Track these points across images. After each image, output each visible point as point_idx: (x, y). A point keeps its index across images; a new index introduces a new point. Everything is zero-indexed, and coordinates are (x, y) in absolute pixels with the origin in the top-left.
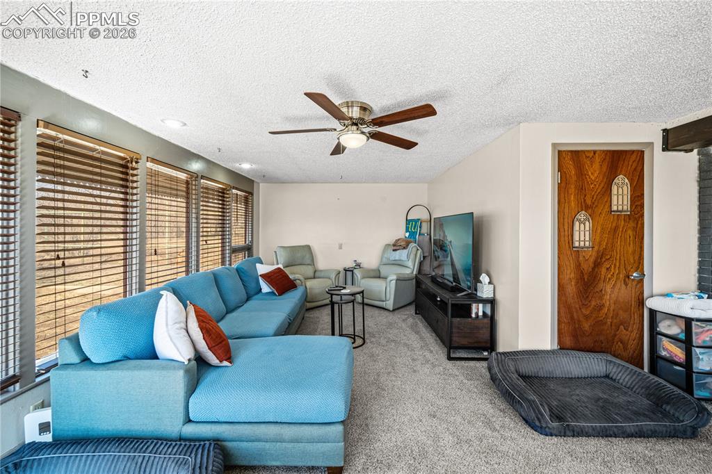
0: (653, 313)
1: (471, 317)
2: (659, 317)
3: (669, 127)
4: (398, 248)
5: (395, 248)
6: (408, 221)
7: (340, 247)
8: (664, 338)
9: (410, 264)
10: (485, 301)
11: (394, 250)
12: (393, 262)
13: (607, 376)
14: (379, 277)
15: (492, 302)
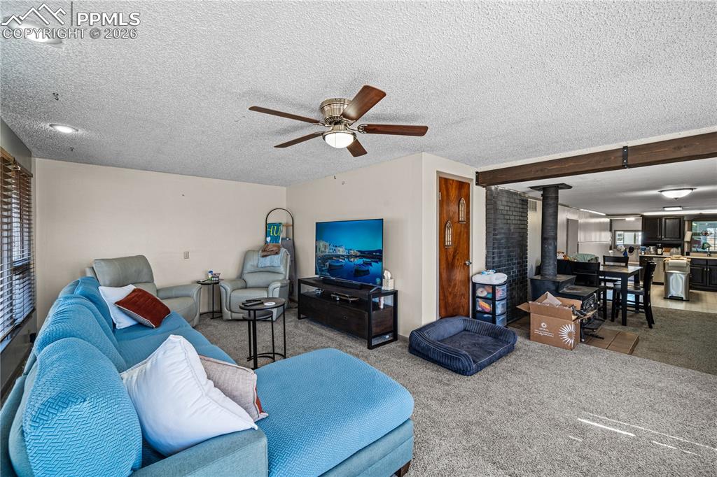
0: (474, 284)
1: (379, 308)
2: (477, 286)
3: (479, 171)
4: (269, 253)
5: (265, 253)
6: (268, 226)
7: (187, 256)
8: (479, 300)
9: (282, 269)
10: (387, 294)
11: (263, 256)
12: (262, 270)
13: (465, 330)
14: (246, 288)
15: (395, 294)
